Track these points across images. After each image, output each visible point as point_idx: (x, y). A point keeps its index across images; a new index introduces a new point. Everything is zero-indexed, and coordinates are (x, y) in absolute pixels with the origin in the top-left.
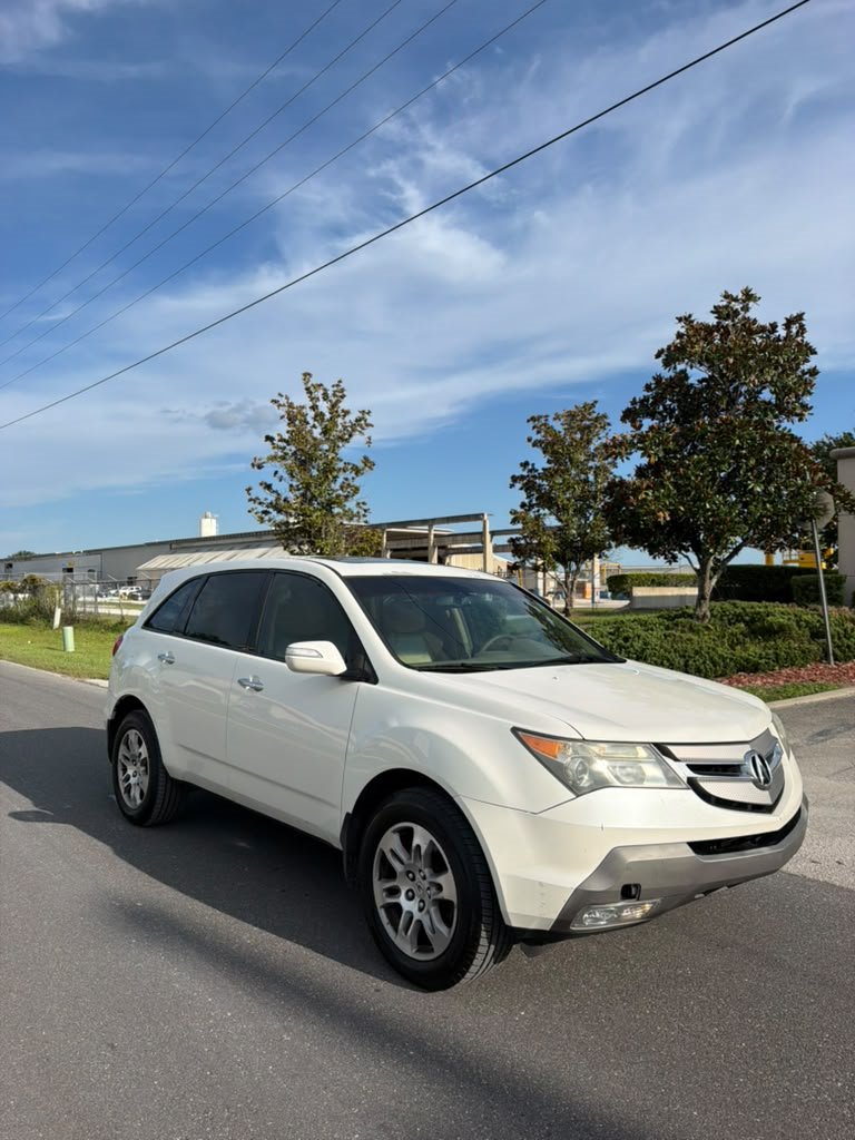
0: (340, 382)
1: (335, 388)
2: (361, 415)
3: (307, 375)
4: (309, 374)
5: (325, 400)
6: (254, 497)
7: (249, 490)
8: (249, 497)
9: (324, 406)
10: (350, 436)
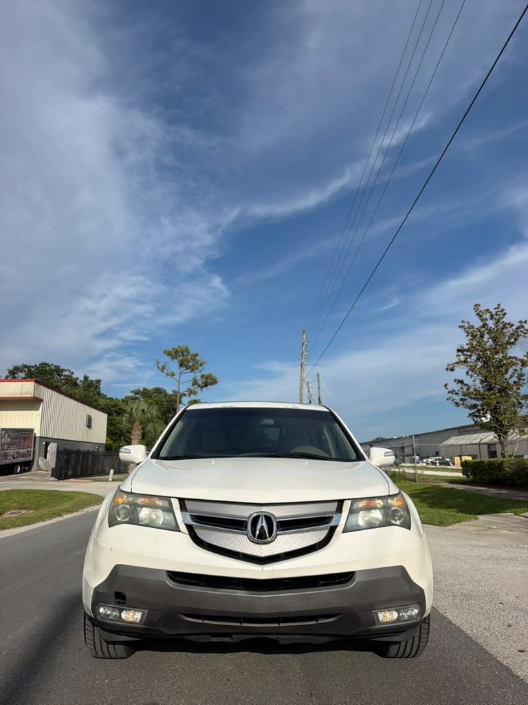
0: (499, 305)
1: (497, 310)
2: (519, 324)
3: (477, 306)
4: (478, 305)
5: (491, 319)
6: (451, 390)
7: (446, 385)
8: (447, 391)
9: (491, 324)
10: (516, 340)
